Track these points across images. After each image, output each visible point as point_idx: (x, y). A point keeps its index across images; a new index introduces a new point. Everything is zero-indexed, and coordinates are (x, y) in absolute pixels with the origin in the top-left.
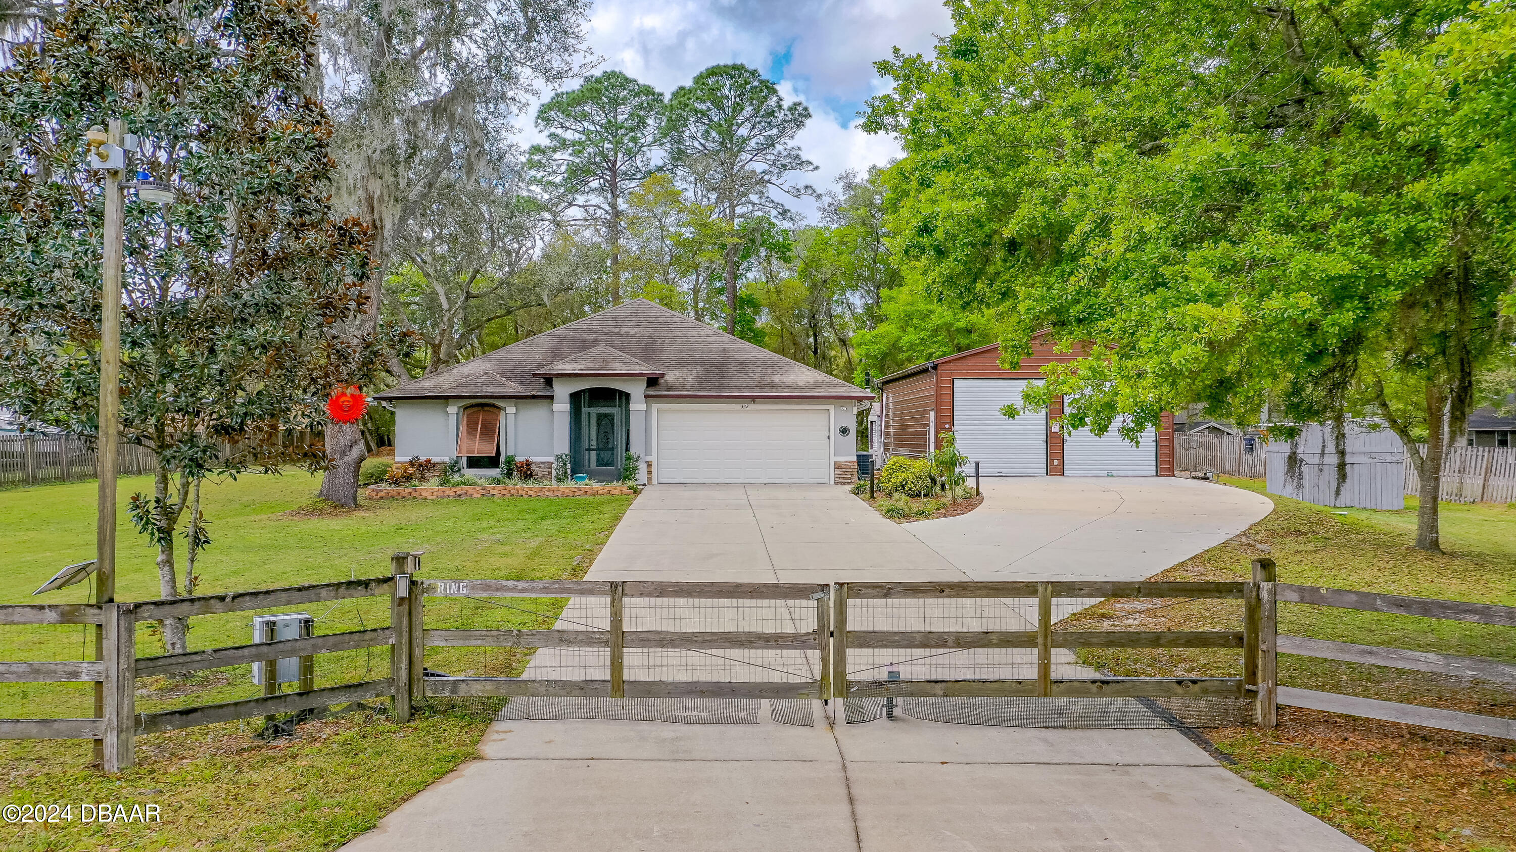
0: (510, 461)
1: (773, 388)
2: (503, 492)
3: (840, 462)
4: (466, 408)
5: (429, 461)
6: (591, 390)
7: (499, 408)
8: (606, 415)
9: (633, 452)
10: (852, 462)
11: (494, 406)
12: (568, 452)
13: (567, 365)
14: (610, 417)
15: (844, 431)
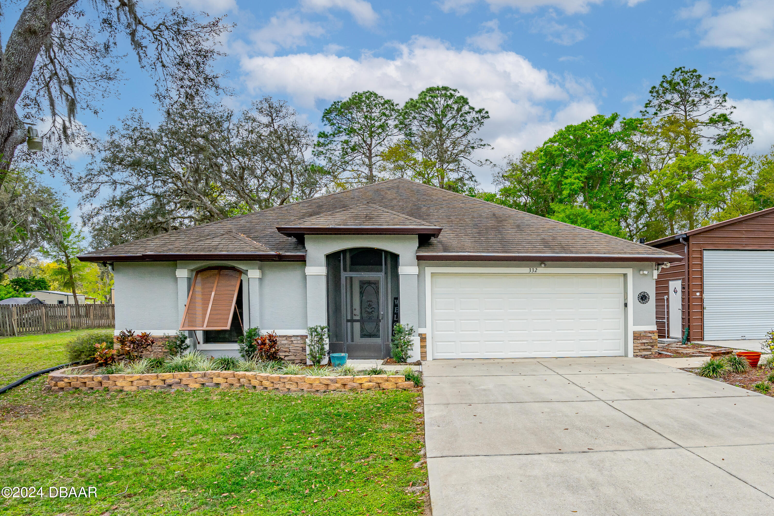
0: (253, 333)
1: (564, 249)
2: (231, 380)
3: (640, 333)
4: (199, 272)
5: (145, 337)
6: (351, 250)
7: (240, 272)
8: (369, 283)
9: (404, 322)
10: (652, 332)
11: (233, 269)
12: (324, 324)
13: (322, 220)
14: (375, 284)
15: (643, 298)
